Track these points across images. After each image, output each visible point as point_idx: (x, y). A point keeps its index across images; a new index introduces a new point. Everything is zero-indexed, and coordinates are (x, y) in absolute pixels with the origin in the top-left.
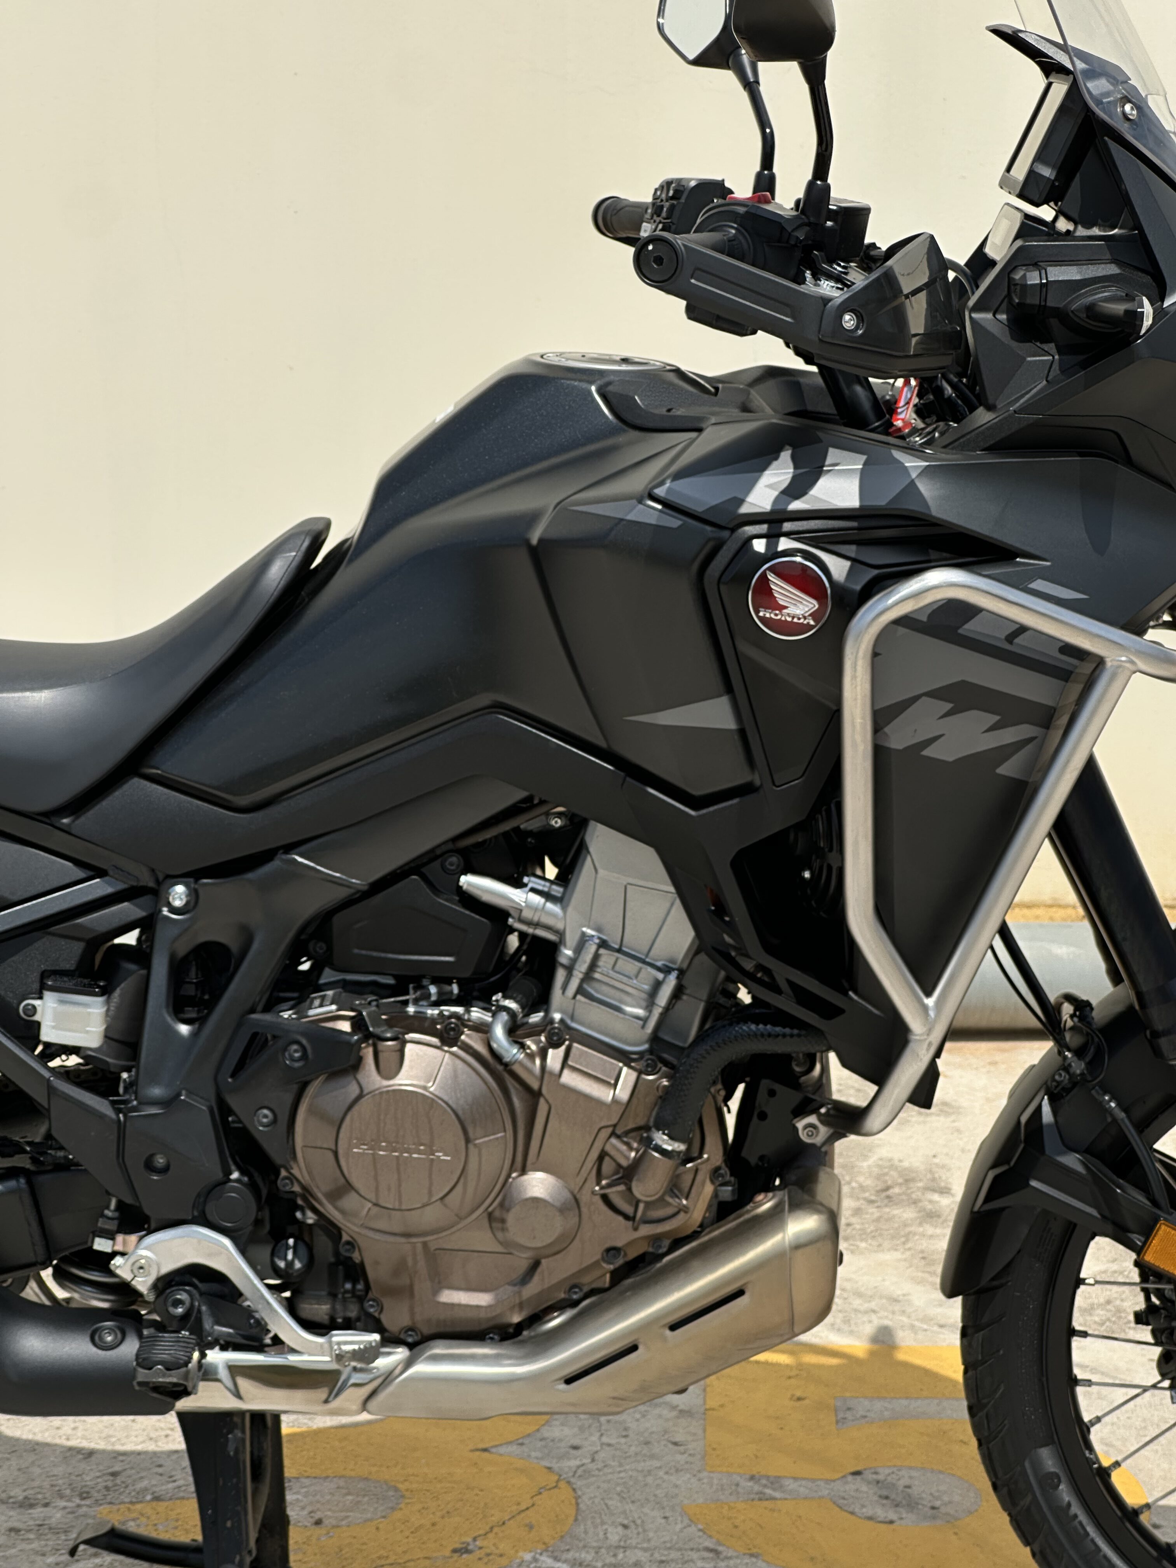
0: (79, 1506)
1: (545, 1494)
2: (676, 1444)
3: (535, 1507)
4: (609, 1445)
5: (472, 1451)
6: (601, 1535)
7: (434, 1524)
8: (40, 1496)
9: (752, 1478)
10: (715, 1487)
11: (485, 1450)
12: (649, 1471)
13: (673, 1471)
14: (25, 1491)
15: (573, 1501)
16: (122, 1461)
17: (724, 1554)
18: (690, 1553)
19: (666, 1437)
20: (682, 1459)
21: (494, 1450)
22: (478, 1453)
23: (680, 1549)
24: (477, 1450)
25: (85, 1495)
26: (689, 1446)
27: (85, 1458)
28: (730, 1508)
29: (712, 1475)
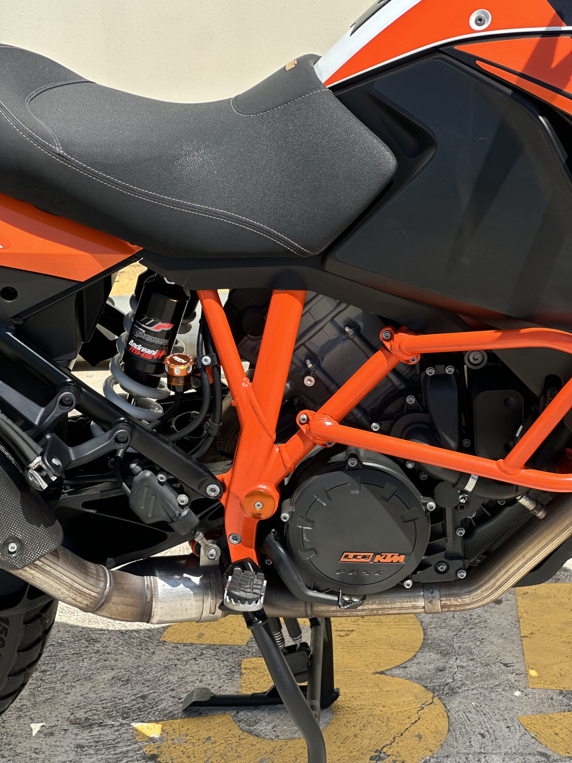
0: (121, 725)
1: (426, 709)
2: (506, 665)
3: (421, 719)
4: (462, 667)
5: (374, 674)
6: (468, 744)
7: (355, 736)
8: (96, 717)
9: (561, 693)
10: (537, 701)
11: (382, 673)
12: (492, 688)
13: (507, 688)
14: (86, 713)
15: (445, 714)
16: (148, 686)
17: (552, 757)
18: (529, 757)
19: (499, 659)
20: (512, 677)
21: (388, 673)
22: (378, 675)
23: (522, 754)
24: (377, 673)
25: (125, 716)
26: (515, 667)
27: (123, 685)
28: (551, 719)
29: (534, 691)
